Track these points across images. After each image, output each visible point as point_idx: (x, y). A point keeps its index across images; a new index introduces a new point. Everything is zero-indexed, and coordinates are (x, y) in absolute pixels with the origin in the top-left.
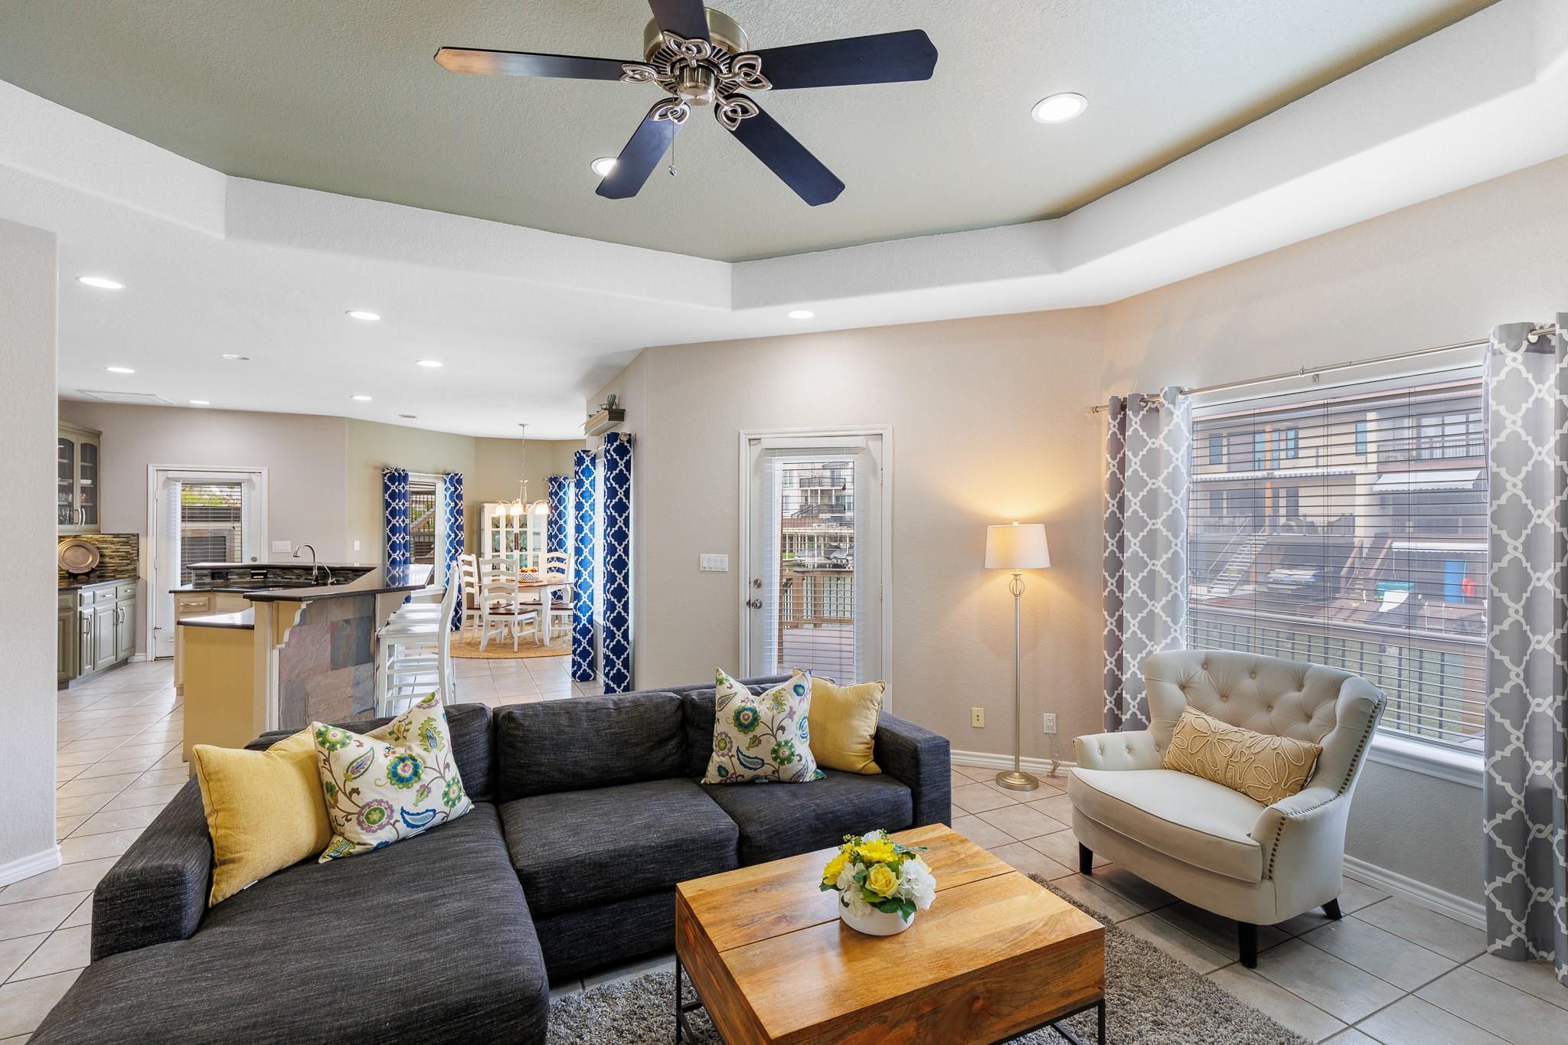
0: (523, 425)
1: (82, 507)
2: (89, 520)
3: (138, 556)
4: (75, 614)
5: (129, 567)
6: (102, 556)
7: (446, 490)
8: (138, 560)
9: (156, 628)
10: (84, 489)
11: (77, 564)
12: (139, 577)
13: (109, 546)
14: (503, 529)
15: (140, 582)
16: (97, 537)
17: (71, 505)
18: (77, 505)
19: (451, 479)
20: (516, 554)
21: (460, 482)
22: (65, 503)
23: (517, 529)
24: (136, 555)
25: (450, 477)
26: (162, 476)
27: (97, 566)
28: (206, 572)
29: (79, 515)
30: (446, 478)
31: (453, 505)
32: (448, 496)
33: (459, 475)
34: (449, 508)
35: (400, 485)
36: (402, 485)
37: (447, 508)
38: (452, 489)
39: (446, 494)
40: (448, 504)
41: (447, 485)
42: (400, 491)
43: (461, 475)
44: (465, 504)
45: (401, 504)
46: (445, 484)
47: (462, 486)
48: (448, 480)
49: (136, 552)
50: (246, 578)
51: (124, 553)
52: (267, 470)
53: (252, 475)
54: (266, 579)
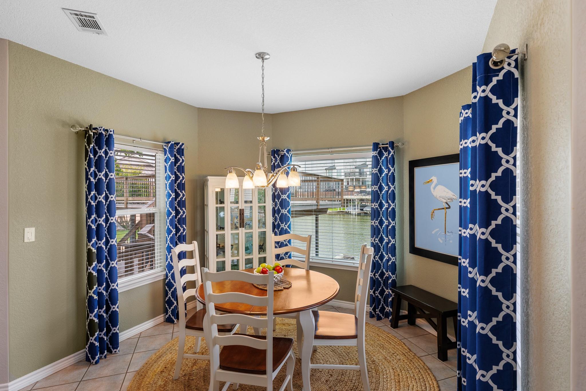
0: (261, 56)
7: (166, 161)
14: (228, 205)
19: (172, 148)
20: (242, 233)
21: (181, 152)
25: (169, 146)
30: (166, 147)
31: (174, 179)
32: (168, 168)
33: (181, 144)
34: (169, 182)
35: (100, 148)
36: (104, 150)
37: (167, 182)
38: (172, 159)
39: (165, 166)
40: (167, 178)
41: (167, 156)
42: (100, 157)
43: (183, 144)
44: (186, 177)
45: (101, 175)
46: (165, 155)
47: (183, 157)
48: (168, 150)
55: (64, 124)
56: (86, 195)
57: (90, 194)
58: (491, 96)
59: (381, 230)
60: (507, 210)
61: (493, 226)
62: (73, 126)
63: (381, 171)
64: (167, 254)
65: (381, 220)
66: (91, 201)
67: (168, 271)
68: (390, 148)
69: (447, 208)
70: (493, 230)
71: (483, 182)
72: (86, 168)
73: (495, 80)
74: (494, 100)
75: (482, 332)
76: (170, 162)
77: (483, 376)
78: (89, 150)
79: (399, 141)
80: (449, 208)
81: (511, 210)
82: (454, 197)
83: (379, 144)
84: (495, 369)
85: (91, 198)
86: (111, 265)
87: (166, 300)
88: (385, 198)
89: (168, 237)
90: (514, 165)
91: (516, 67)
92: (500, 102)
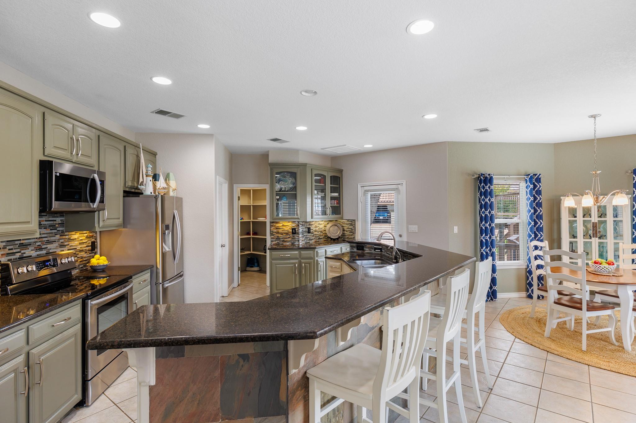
0: (594, 117)
1: (331, 206)
3: (355, 231)
4: (314, 261)
6: (344, 230)
7: (527, 187)
8: (355, 233)
10: (332, 198)
11: (334, 234)
13: (346, 225)
14: (580, 218)
16: (342, 221)
17: (325, 206)
18: (328, 206)
19: (531, 178)
20: (595, 241)
21: (538, 180)
22: (323, 205)
23: (595, 218)
25: (529, 177)
26: (363, 189)
27: (340, 236)
28: (355, 245)
29: (329, 211)
30: (527, 178)
31: (533, 199)
32: (528, 193)
33: (538, 174)
34: (529, 202)
35: (486, 185)
36: (488, 186)
37: (528, 202)
38: (532, 186)
39: (527, 191)
40: (528, 199)
41: (527, 184)
42: (486, 190)
43: (540, 175)
44: (544, 198)
45: (487, 200)
46: (526, 184)
47: (540, 184)
48: (528, 180)
49: (354, 229)
50: (372, 251)
51: (350, 229)
52: (405, 182)
53: (399, 185)
54: (382, 252)
55: (469, 174)
56: (479, 211)
57: (481, 210)
62: (473, 176)
64: (528, 251)
66: (482, 214)
67: (528, 263)
72: (479, 197)
76: (530, 188)
78: (481, 187)
85: (482, 213)
86: (492, 251)
87: (528, 282)
89: (529, 240)
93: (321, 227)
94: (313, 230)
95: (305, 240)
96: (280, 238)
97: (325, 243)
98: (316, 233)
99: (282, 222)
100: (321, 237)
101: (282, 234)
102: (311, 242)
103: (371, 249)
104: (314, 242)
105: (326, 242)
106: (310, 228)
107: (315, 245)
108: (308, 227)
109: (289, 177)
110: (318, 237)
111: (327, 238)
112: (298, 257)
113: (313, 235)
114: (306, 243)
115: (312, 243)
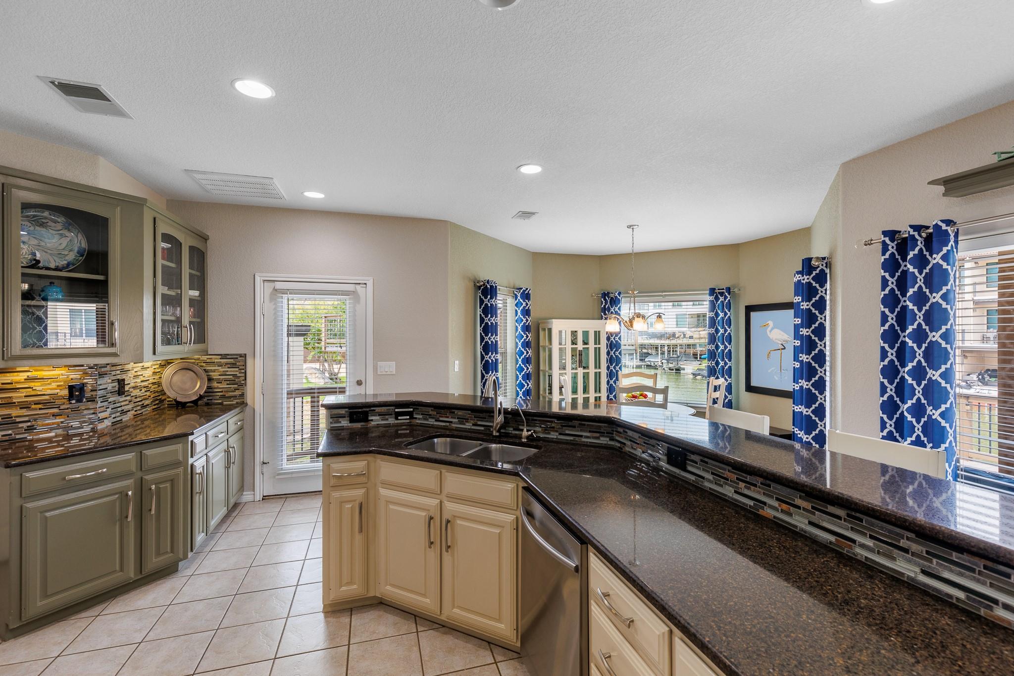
1: (191, 323)
2: (196, 341)
3: (245, 379)
4: (186, 470)
5: (237, 393)
6: (210, 380)
7: (516, 305)
8: (246, 385)
9: (264, 463)
10: (192, 302)
11: (186, 390)
12: (247, 404)
13: (217, 368)
14: (568, 346)
15: (248, 409)
16: (205, 358)
17: (179, 321)
18: (186, 321)
19: (521, 294)
20: (580, 372)
22: (173, 318)
23: (580, 346)
24: (244, 378)
26: (269, 287)
27: (205, 392)
28: (343, 411)
29: (188, 334)
30: (517, 293)
32: (519, 312)
34: (521, 324)
37: (518, 325)
41: (518, 301)
42: (492, 305)
43: (531, 289)
45: (492, 320)
46: (516, 300)
48: (519, 296)
49: (243, 375)
50: (390, 420)
51: (231, 377)
52: (372, 281)
53: (357, 286)
54: (412, 420)
57: (487, 335)
58: (812, 281)
59: (718, 370)
60: (821, 345)
61: (813, 354)
63: (717, 315)
65: (717, 361)
66: (488, 341)
68: (726, 294)
69: (782, 349)
70: (813, 356)
71: (808, 330)
72: (480, 315)
73: (814, 273)
74: (814, 284)
75: (806, 413)
77: (807, 438)
78: (486, 300)
79: (735, 287)
80: (785, 348)
81: (823, 345)
82: (790, 340)
83: (715, 289)
84: (814, 433)
88: (721, 341)
90: (825, 320)
91: (826, 267)
92: (817, 285)
93: (146, 375)
94: (129, 386)
95: (113, 416)
96: (18, 420)
97: (155, 415)
98: (136, 392)
99: (26, 369)
100: (147, 402)
101: (25, 406)
102: (125, 418)
103: (387, 417)
104: (132, 417)
105: (156, 412)
106: (124, 380)
107: (135, 424)
108: (119, 377)
109: (59, 226)
110: (140, 403)
111: (157, 402)
112: (134, 470)
113: (129, 398)
114: (114, 424)
115: (127, 421)
